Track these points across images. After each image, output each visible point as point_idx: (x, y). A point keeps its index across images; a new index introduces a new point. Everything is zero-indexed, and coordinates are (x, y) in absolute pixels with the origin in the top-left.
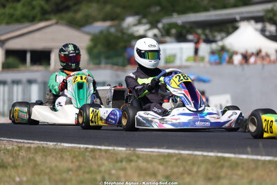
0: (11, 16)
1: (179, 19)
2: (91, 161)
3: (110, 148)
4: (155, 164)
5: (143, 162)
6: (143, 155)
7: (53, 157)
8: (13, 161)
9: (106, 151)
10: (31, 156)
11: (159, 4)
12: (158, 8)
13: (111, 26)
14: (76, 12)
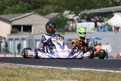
0: (14, 10)
1: (88, 12)
2: (51, 74)
3: (59, 68)
4: (79, 75)
5: (74, 74)
6: (74, 71)
7: (35, 72)
8: (17, 74)
9: (58, 69)
10: (25, 71)
11: (79, 5)
12: (78, 7)
13: (58, 15)
14: (42, 9)
